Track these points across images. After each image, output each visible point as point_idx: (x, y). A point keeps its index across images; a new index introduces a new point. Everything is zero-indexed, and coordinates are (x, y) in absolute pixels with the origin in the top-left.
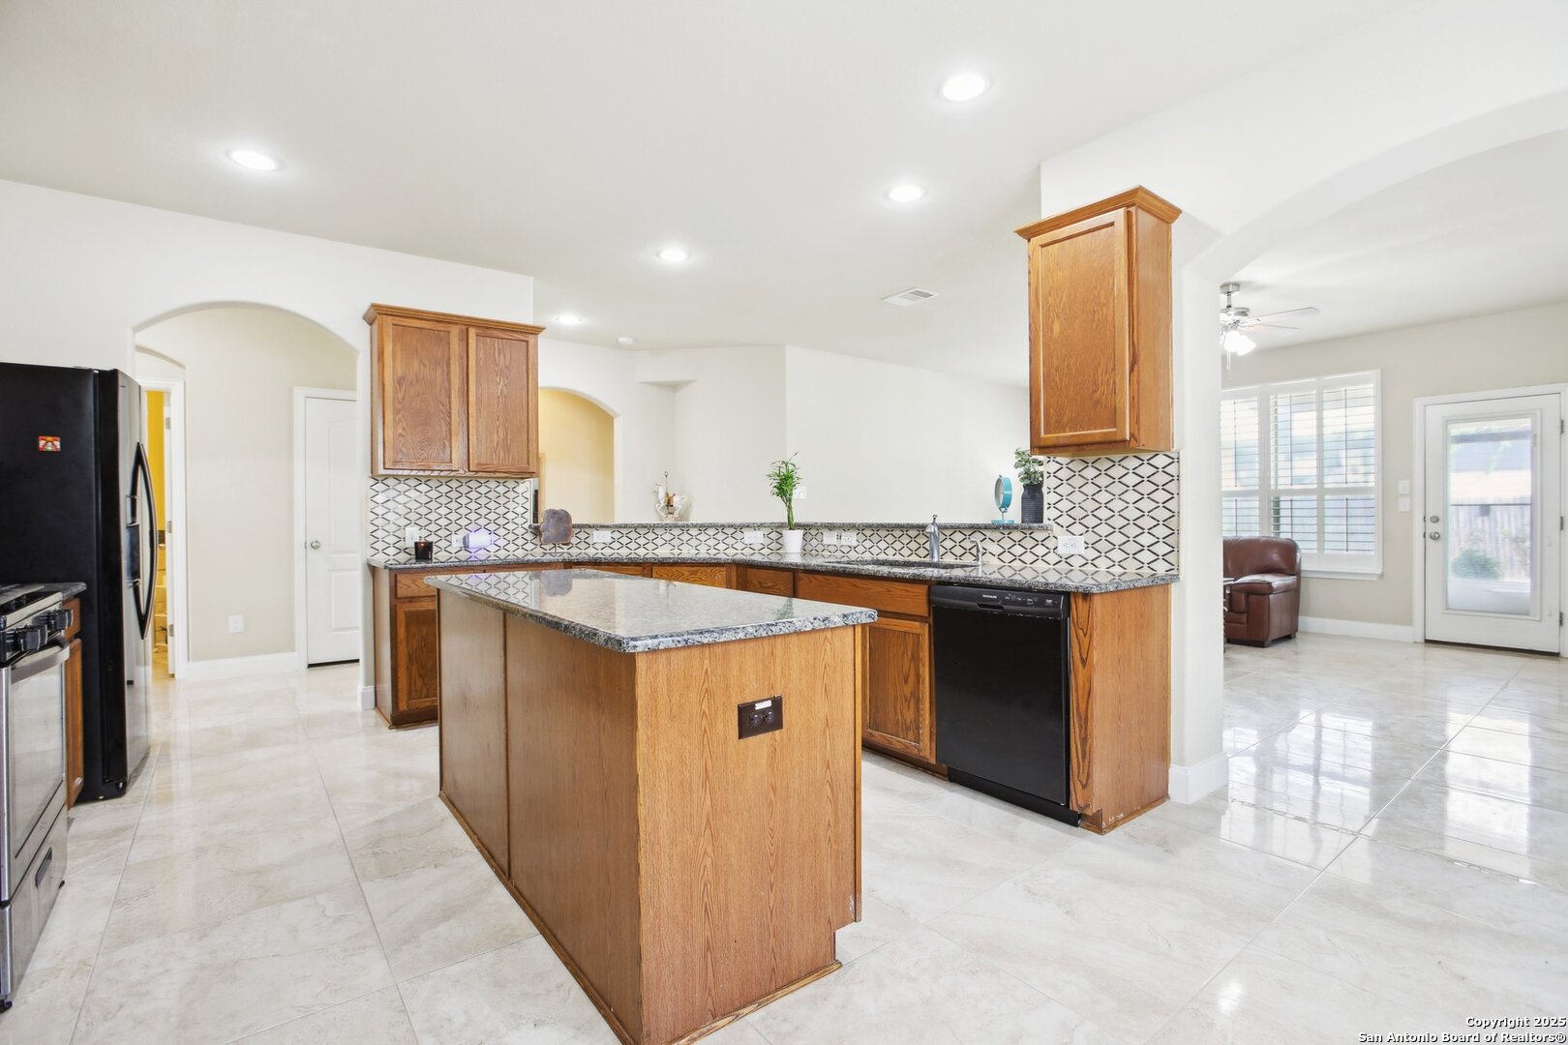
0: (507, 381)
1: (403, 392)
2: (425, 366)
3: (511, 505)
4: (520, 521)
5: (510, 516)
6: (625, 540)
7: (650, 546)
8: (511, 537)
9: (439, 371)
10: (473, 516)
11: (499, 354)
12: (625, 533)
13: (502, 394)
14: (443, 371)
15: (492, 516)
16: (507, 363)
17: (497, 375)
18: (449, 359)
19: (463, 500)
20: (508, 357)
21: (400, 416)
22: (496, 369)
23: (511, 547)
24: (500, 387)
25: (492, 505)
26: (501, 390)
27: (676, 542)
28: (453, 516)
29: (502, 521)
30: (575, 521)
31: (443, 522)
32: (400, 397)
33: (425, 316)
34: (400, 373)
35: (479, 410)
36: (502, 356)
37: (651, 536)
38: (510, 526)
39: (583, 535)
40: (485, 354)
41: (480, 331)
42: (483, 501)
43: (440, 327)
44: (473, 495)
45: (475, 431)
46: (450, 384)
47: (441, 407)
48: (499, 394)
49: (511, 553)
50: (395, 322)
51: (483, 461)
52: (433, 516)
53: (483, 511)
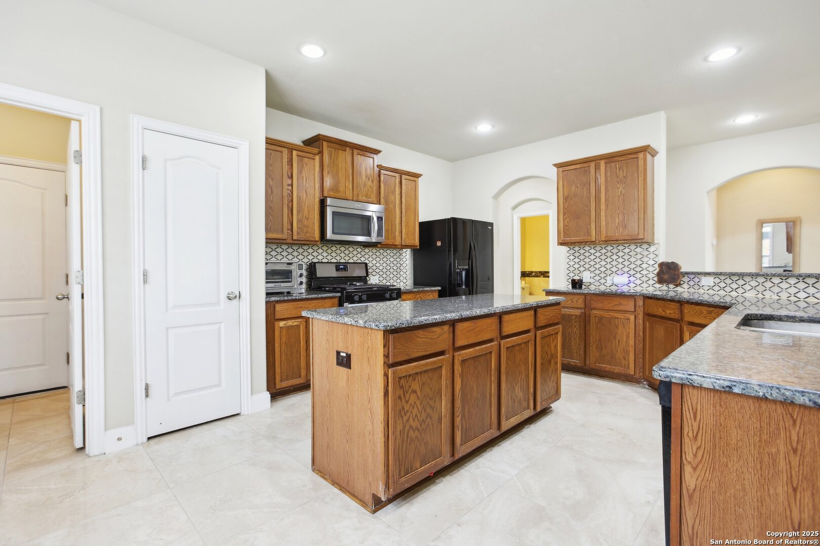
0: (624, 186)
1: (567, 204)
2: (578, 188)
3: (645, 259)
4: (651, 269)
5: (644, 266)
6: (722, 285)
7: (740, 291)
8: (645, 279)
9: (585, 189)
10: (620, 266)
11: (619, 170)
12: (722, 279)
13: (621, 194)
14: (587, 189)
15: (632, 266)
16: (625, 175)
17: (618, 184)
18: (590, 181)
19: (615, 257)
20: (625, 171)
21: (566, 216)
22: (617, 179)
23: (645, 285)
24: (620, 190)
25: (632, 260)
26: (621, 192)
27: (760, 288)
28: (609, 266)
29: (638, 269)
30: (683, 270)
31: (603, 269)
32: (566, 207)
33: (577, 162)
34: (566, 195)
35: (607, 206)
36: (621, 171)
37: (741, 282)
38: (644, 272)
39: (696, 280)
40: (610, 173)
41: (607, 160)
42: (626, 257)
43: (585, 165)
44: (621, 254)
45: (604, 218)
46: (590, 195)
47: (586, 208)
48: (619, 194)
49: (644, 289)
50: (563, 170)
51: (609, 235)
52: (598, 266)
53: (627, 263)
